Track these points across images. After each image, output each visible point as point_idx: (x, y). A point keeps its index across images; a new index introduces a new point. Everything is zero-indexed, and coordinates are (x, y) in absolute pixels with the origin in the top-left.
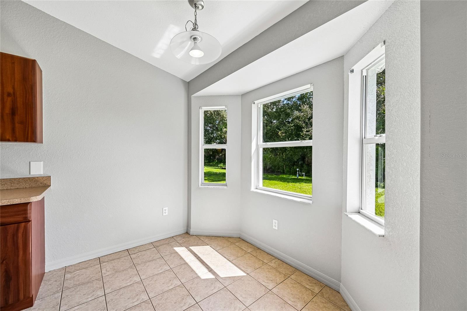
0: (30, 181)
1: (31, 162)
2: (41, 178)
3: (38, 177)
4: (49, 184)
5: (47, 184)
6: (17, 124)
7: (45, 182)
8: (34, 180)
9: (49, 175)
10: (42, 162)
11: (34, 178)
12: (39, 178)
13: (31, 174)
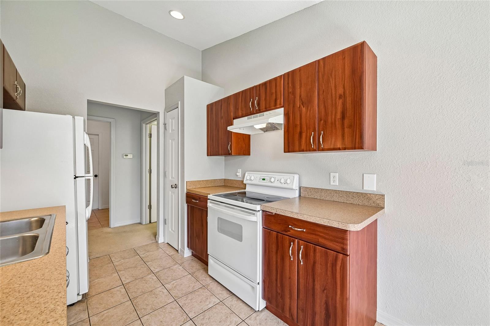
0: (363, 197)
1: (364, 175)
2: (374, 195)
3: (370, 194)
4: (382, 205)
5: (380, 204)
6: (346, 128)
7: (378, 202)
8: (367, 197)
9: (383, 193)
10: (375, 175)
11: (366, 194)
12: (372, 195)
13: (364, 189)
